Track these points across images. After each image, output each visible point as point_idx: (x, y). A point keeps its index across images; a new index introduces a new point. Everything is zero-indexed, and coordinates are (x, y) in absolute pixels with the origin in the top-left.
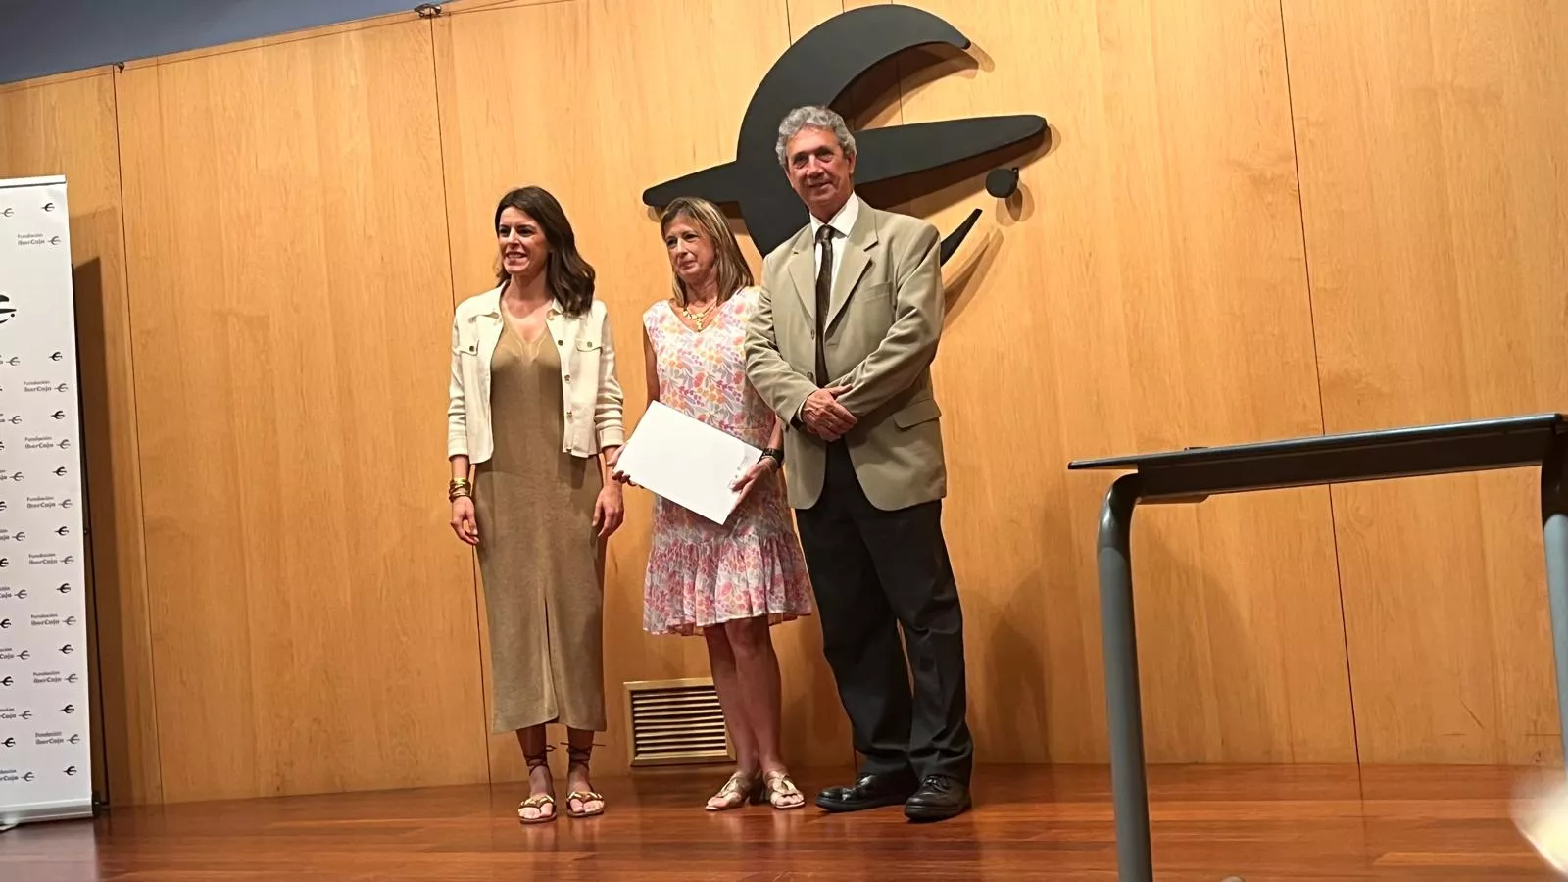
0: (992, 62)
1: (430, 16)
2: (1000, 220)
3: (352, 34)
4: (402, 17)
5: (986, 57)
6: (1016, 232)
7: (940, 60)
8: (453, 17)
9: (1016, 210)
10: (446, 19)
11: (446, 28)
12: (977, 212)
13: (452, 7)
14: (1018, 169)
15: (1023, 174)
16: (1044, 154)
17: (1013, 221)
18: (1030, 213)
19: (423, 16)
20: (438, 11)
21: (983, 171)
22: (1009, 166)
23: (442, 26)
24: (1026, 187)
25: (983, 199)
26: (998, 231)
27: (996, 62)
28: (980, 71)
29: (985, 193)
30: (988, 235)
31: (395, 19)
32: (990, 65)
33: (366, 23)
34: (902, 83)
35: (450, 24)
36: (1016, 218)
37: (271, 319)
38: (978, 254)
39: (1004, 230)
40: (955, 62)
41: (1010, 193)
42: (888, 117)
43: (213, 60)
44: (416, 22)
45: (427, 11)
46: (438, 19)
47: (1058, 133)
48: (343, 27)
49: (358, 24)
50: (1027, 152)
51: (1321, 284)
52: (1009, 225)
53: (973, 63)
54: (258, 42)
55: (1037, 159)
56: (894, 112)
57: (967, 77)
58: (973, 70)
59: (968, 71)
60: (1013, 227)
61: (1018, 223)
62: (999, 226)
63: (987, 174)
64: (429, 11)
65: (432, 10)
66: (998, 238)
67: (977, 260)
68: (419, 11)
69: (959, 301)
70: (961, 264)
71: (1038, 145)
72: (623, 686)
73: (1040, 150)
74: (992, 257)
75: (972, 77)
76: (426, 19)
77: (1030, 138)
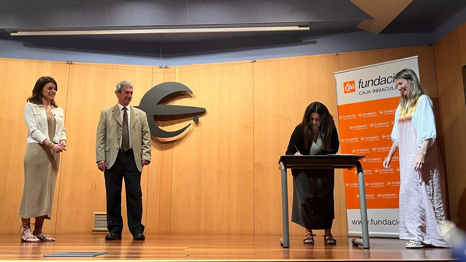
1: (70, 64)
2: (193, 126)
3: (49, 63)
4: (62, 62)
5: (194, 96)
6: (196, 129)
7: (184, 95)
8: (76, 65)
9: (197, 125)
10: (74, 65)
11: (73, 67)
12: (190, 124)
13: (76, 63)
14: (198, 117)
15: (199, 118)
16: (204, 116)
17: (196, 127)
18: (200, 126)
19: (68, 63)
20: (72, 63)
21: (194, 116)
22: (197, 116)
23: (72, 66)
24: (200, 122)
25: (192, 122)
28: (193, 98)
29: (192, 120)
30: (190, 129)
32: (195, 98)
33: (53, 62)
34: (175, 98)
35: (74, 66)
36: (197, 126)
37: (15, 121)
38: (188, 132)
39: (194, 128)
40: (188, 96)
41: (197, 122)
42: (172, 104)
43: (10, 62)
44: (66, 64)
45: (69, 63)
47: (207, 113)
48: (47, 61)
49: (51, 62)
50: (201, 115)
51: (256, 146)
52: (195, 128)
53: (191, 97)
54: (24, 60)
55: (203, 116)
56: (173, 103)
58: (191, 98)
59: (190, 98)
61: (197, 128)
62: (193, 128)
63: (193, 117)
64: (70, 63)
65: (71, 62)
66: (193, 130)
67: (188, 133)
68: (67, 62)
69: (183, 141)
70: (184, 134)
71: (203, 114)
72: (93, 213)
73: (204, 115)
74: (191, 134)
75: (191, 99)
76: (68, 64)
77: (202, 112)
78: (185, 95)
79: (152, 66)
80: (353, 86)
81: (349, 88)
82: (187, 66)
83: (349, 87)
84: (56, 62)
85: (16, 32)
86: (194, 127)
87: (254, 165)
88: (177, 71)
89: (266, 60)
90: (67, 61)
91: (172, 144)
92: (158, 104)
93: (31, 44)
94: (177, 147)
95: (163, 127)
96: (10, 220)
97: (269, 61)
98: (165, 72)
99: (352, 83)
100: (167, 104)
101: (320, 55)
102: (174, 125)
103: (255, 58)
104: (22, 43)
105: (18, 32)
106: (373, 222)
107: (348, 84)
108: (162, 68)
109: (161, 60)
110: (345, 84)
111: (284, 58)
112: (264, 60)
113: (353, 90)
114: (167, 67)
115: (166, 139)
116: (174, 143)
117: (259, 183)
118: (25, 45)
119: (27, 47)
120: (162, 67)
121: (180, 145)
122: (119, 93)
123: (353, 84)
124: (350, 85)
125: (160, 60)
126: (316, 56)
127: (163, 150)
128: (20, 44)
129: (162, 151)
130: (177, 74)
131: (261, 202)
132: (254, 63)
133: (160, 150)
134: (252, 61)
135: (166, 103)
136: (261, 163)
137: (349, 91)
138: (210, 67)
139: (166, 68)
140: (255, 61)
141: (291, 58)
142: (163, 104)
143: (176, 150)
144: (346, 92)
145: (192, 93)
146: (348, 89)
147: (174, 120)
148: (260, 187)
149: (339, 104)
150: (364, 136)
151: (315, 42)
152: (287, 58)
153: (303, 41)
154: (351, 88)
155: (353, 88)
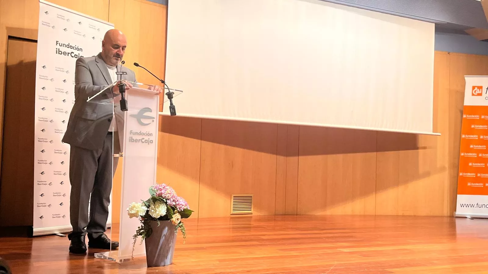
80: (481, 91)
81: (477, 92)
83: (477, 91)
99: (480, 88)
106: (478, 205)
107: (476, 89)
110: (474, 88)
113: (480, 95)
123: (481, 89)
124: (478, 90)
137: (476, 94)
144: (473, 95)
146: (476, 92)
150: (484, 135)
154: (478, 92)
155: (481, 92)
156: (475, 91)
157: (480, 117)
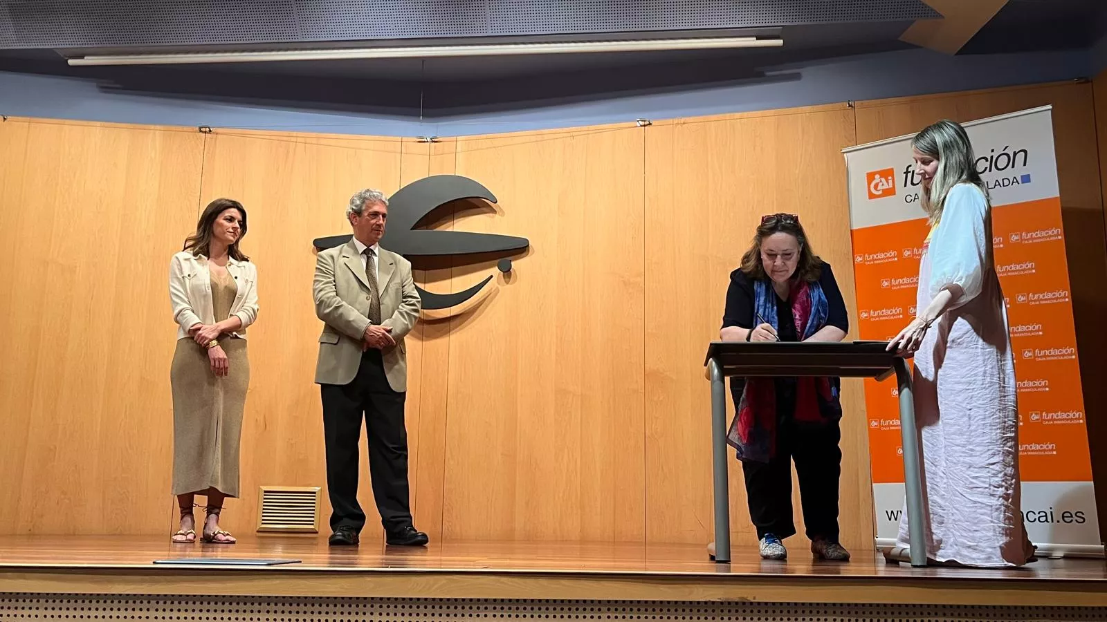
0: (503, 212)
1: (205, 132)
2: (499, 282)
3: (157, 131)
4: (189, 129)
5: (501, 210)
6: (506, 290)
7: (475, 206)
8: (219, 136)
9: (507, 280)
10: (215, 136)
11: (214, 140)
12: (492, 277)
13: (219, 130)
14: (511, 261)
15: (513, 263)
16: (525, 256)
17: (505, 283)
18: (514, 282)
19: (201, 131)
20: (210, 131)
21: (498, 258)
23: (211, 138)
24: (514, 271)
25: (495, 271)
26: (497, 288)
27: (506, 212)
28: (497, 216)
29: (497, 268)
30: (492, 289)
31: (185, 129)
32: (503, 214)
33: (166, 128)
34: (456, 215)
35: (216, 139)
36: (507, 283)
37: (78, 268)
39: (500, 287)
40: (484, 209)
42: (448, 228)
43: (66, 128)
44: (197, 134)
45: (203, 129)
46: (209, 135)
47: (533, 249)
48: (152, 127)
49: (162, 127)
50: (517, 254)
51: (650, 331)
52: (503, 285)
53: (494, 212)
54: (98, 124)
55: (522, 258)
56: (449, 226)
57: (490, 217)
58: (494, 215)
59: (491, 214)
60: (505, 287)
61: (508, 285)
62: (497, 285)
63: (497, 261)
64: (205, 130)
65: (208, 129)
66: (497, 291)
67: (485, 299)
68: (200, 128)
69: (472, 318)
70: (476, 300)
71: (522, 253)
72: (259, 488)
73: (524, 254)
74: (493, 298)
75: (493, 217)
76: (201, 133)
77: (520, 248)
78: (479, 207)
79: (399, 138)
80: (890, 181)
81: (880, 187)
82: (484, 136)
83: (881, 184)
84: (173, 128)
85: (82, 57)
86: (499, 284)
87: (647, 375)
88: (459, 149)
89: (676, 121)
90: (200, 126)
91: (447, 324)
92: (415, 227)
93: (118, 86)
94: (458, 333)
95: (426, 285)
96: (67, 501)
97: (684, 123)
98: (432, 151)
99: (887, 174)
100: (435, 228)
101: (808, 108)
102: (453, 279)
103: (647, 116)
104: (95, 84)
105: (85, 58)
107: (877, 178)
108: (424, 142)
109: (423, 124)
110: (871, 177)
111: (721, 116)
112: (670, 121)
113: (890, 192)
114: (436, 140)
115: (433, 313)
116: (452, 324)
117: (657, 418)
118: (102, 87)
119: (105, 92)
120: (423, 140)
121: (467, 328)
122: (358, 218)
123: (890, 178)
124: (883, 179)
125: (418, 123)
126: (800, 109)
127: (426, 340)
128: (90, 87)
129: (424, 343)
130: (460, 157)
131: (662, 467)
132: (646, 127)
133: (419, 338)
134: (642, 123)
135: (434, 225)
136: (661, 371)
137: (880, 192)
138: (539, 138)
139: (433, 142)
140: (650, 124)
141: (738, 115)
142: (427, 229)
143: (455, 339)
144: (872, 196)
145: (496, 202)
146: (879, 189)
147: (453, 268)
148: (658, 430)
149: (854, 228)
151: (797, 77)
152: (728, 116)
153: (768, 74)
154: (884, 185)
155: (891, 186)
156: (876, 187)
157: (900, 255)
